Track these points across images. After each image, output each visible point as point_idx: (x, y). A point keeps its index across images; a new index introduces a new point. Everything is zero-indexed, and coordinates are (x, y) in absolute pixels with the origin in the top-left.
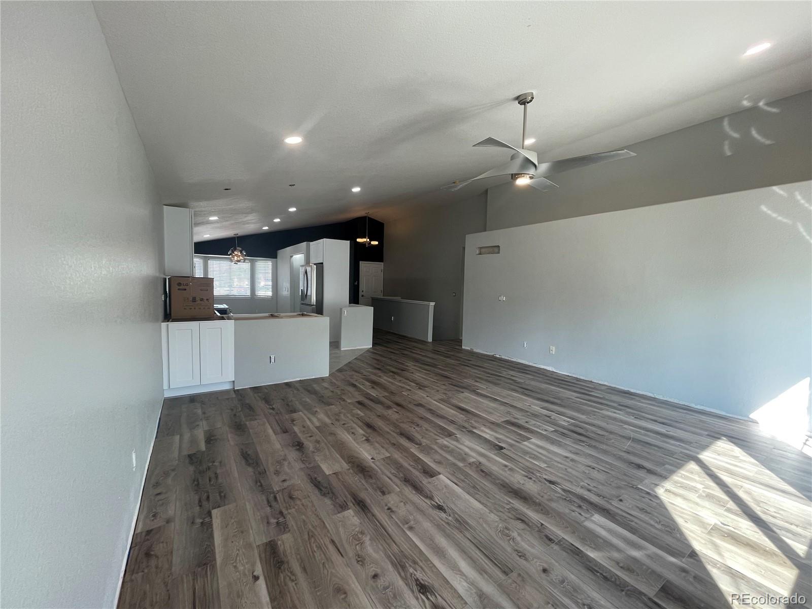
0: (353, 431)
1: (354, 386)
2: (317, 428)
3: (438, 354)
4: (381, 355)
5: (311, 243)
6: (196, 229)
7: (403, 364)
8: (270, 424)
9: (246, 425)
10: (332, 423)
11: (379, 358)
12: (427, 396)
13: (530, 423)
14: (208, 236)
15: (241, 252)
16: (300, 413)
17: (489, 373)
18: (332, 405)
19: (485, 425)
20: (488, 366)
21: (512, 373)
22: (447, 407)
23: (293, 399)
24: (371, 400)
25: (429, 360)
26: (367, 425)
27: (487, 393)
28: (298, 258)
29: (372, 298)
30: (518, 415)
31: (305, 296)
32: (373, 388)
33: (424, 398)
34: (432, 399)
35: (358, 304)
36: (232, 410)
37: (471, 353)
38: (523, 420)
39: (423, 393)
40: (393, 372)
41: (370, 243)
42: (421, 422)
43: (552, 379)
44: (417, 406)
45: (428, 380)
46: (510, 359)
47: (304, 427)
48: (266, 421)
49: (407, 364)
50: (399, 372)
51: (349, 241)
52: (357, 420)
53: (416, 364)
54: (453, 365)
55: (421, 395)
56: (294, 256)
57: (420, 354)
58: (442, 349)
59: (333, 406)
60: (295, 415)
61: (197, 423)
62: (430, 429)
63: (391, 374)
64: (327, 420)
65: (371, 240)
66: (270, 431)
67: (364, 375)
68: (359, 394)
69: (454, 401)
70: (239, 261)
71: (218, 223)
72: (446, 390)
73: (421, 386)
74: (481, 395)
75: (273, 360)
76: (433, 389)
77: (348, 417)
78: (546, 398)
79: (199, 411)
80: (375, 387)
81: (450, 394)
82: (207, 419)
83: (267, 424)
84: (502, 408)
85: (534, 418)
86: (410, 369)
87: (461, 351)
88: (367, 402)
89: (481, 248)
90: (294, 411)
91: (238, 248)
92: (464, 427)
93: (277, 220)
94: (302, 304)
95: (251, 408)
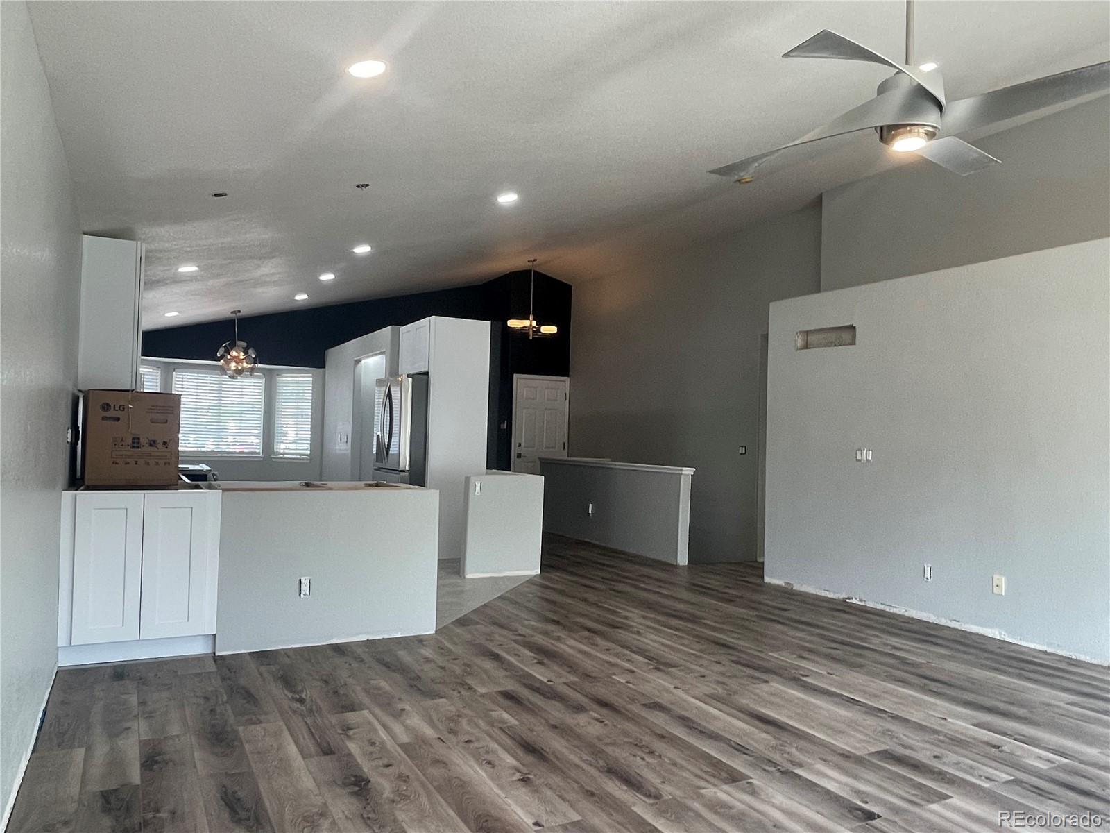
0: (489, 757)
1: (496, 657)
2: (402, 746)
3: (701, 593)
4: (562, 593)
5: (402, 328)
6: (149, 297)
7: (614, 613)
8: (292, 735)
9: (236, 732)
10: (439, 738)
11: (558, 598)
12: (675, 687)
13: (945, 760)
14: (175, 314)
15: (246, 352)
16: (365, 712)
17: (834, 641)
18: (442, 698)
19: (825, 760)
20: (833, 625)
21: (894, 641)
22: (728, 714)
23: (350, 680)
24: (537, 690)
25: (681, 606)
26: (523, 746)
27: (831, 685)
28: (373, 365)
29: (540, 459)
30: (913, 739)
31: (384, 451)
32: (540, 663)
33: (667, 691)
34: (688, 694)
35: (510, 471)
36: (207, 698)
37: (788, 594)
38: (928, 753)
39: (663, 680)
40: (589, 630)
41: (539, 330)
42: (658, 745)
43: (999, 658)
44: (650, 707)
45: (679, 651)
46: (887, 609)
47: (373, 744)
48: (284, 727)
49: (624, 613)
50: (605, 630)
51: (489, 322)
52: (499, 732)
53: (648, 615)
54: (743, 619)
55: (658, 684)
56: (363, 362)
57: (659, 593)
58: (714, 582)
59: (443, 700)
60: (352, 717)
61: (128, 725)
62: (683, 762)
63: (586, 633)
64: (429, 732)
65: (540, 324)
66: (292, 749)
67: (520, 635)
68: (507, 677)
69: (745, 701)
70: (239, 372)
71: (197, 280)
72: (722, 674)
73: (658, 661)
74: (815, 690)
75: (305, 588)
76: (692, 671)
77: (478, 726)
78: (988, 702)
79: (133, 699)
80: (546, 661)
81: (734, 684)
82: (149, 716)
83: (286, 733)
84: (870, 721)
85: (957, 749)
86: (632, 624)
87: (762, 587)
88: (525, 693)
89: (807, 333)
90: (351, 707)
91: (238, 343)
92: (770, 762)
93: (327, 277)
94: (379, 469)
95: (249, 696)
